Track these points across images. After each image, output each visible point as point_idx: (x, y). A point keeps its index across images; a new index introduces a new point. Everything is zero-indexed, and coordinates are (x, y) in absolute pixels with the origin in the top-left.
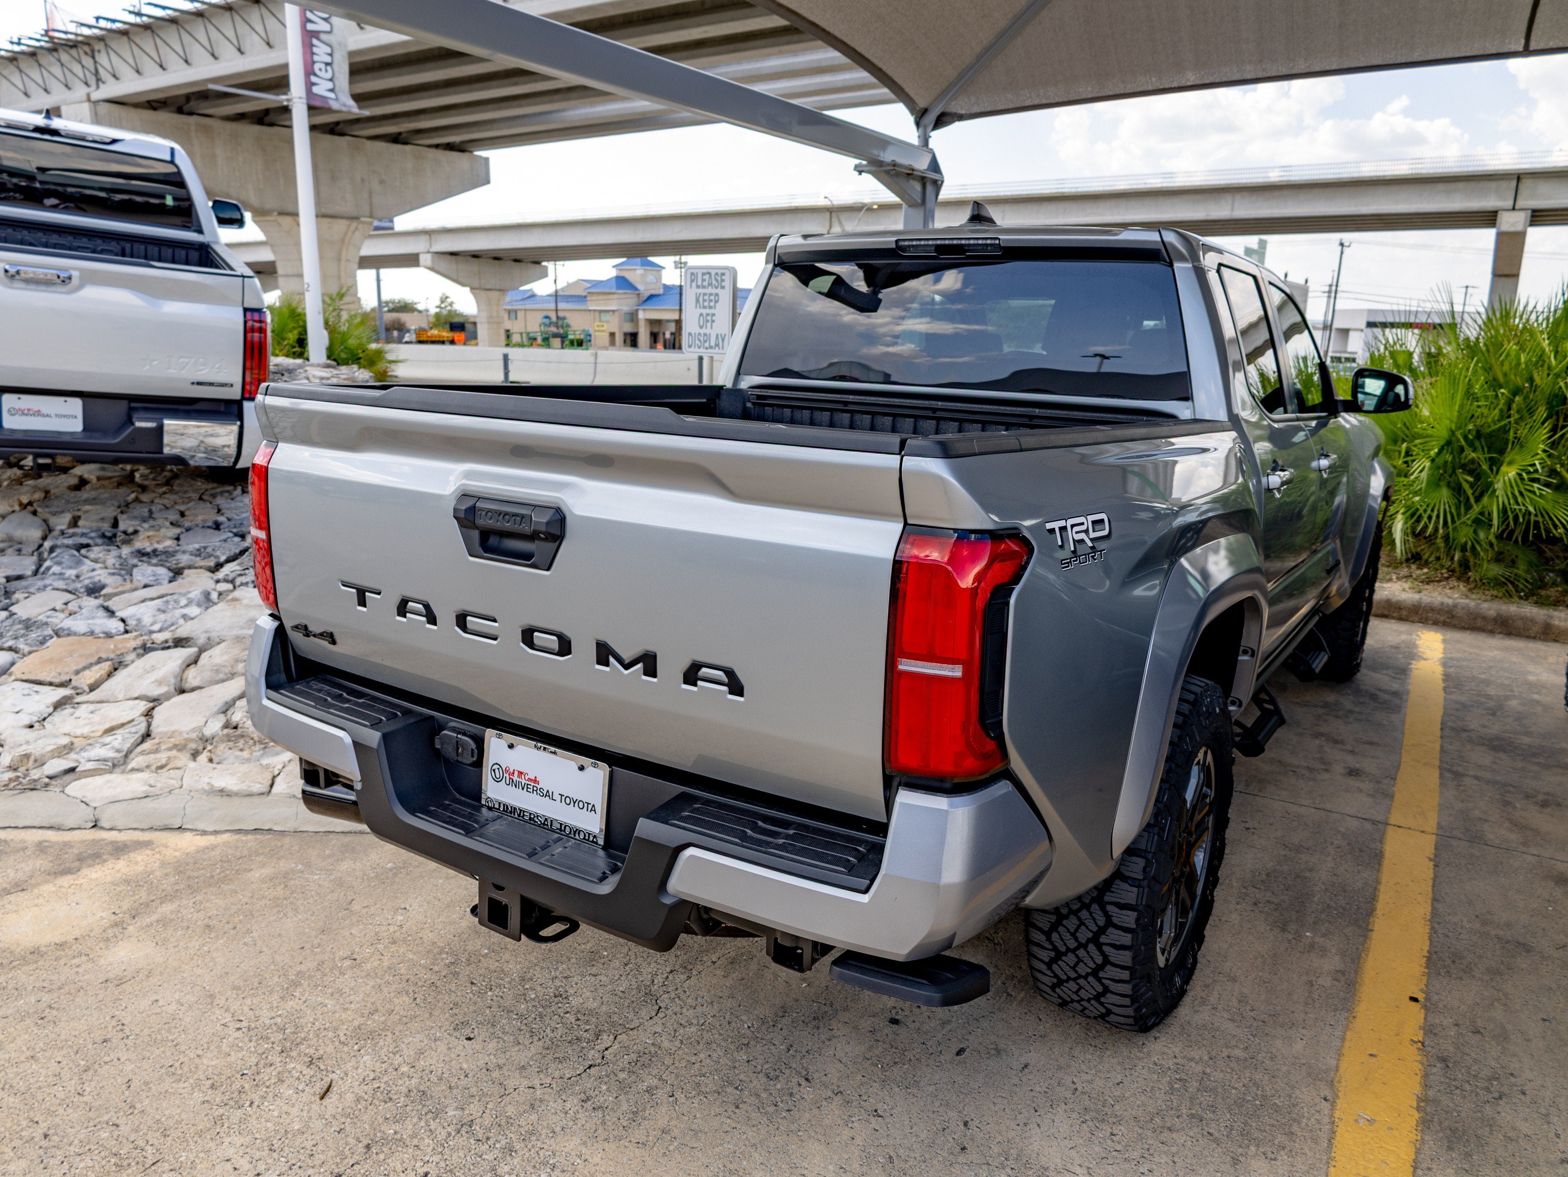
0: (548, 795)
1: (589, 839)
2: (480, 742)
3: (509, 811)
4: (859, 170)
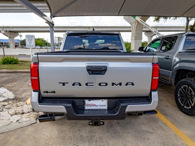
0: (97, 106)
1: (105, 110)
2: (84, 102)
3: (89, 110)
4: (46, 22)
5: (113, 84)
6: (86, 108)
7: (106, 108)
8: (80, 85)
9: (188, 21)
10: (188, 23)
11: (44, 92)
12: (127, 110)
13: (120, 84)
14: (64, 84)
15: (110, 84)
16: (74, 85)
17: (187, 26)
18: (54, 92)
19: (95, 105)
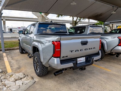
5: (89, 49)
6: (78, 62)
7: (85, 61)
8: (78, 51)
9: (73, 18)
10: (73, 20)
11: (62, 57)
12: (94, 60)
13: (91, 49)
14: (72, 51)
15: (88, 49)
16: (76, 51)
17: (73, 21)
18: (67, 56)
19: (81, 61)
